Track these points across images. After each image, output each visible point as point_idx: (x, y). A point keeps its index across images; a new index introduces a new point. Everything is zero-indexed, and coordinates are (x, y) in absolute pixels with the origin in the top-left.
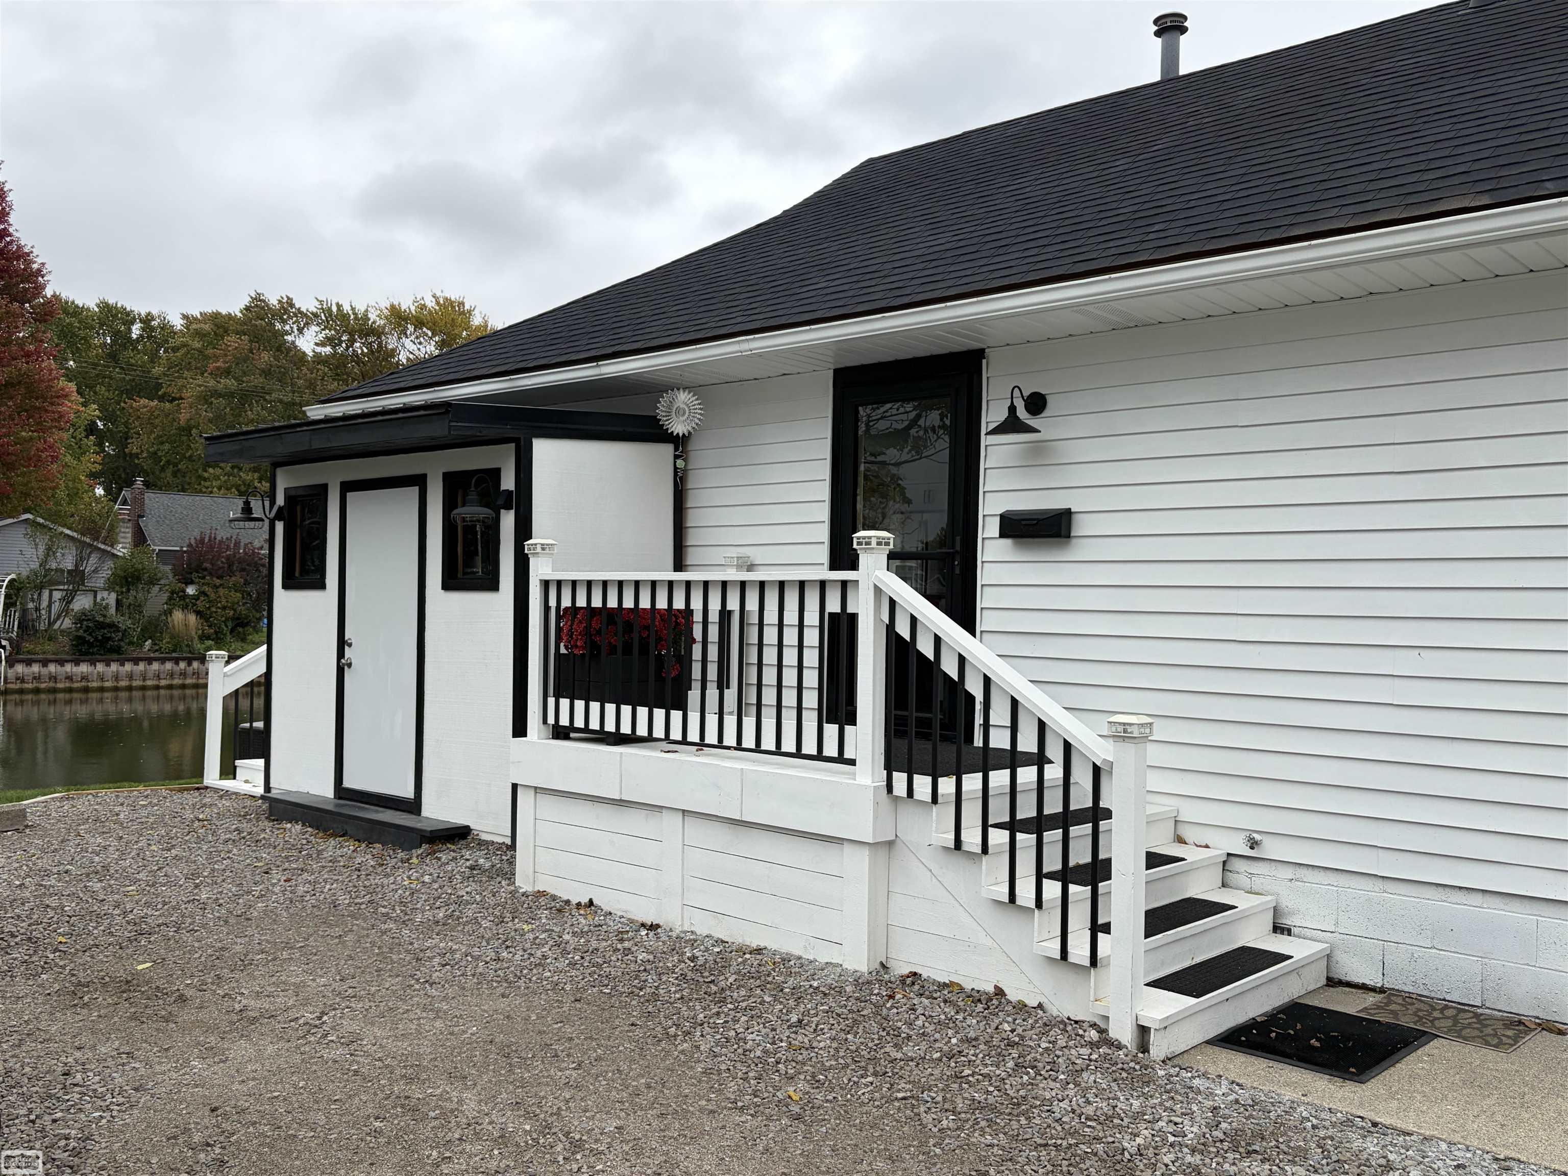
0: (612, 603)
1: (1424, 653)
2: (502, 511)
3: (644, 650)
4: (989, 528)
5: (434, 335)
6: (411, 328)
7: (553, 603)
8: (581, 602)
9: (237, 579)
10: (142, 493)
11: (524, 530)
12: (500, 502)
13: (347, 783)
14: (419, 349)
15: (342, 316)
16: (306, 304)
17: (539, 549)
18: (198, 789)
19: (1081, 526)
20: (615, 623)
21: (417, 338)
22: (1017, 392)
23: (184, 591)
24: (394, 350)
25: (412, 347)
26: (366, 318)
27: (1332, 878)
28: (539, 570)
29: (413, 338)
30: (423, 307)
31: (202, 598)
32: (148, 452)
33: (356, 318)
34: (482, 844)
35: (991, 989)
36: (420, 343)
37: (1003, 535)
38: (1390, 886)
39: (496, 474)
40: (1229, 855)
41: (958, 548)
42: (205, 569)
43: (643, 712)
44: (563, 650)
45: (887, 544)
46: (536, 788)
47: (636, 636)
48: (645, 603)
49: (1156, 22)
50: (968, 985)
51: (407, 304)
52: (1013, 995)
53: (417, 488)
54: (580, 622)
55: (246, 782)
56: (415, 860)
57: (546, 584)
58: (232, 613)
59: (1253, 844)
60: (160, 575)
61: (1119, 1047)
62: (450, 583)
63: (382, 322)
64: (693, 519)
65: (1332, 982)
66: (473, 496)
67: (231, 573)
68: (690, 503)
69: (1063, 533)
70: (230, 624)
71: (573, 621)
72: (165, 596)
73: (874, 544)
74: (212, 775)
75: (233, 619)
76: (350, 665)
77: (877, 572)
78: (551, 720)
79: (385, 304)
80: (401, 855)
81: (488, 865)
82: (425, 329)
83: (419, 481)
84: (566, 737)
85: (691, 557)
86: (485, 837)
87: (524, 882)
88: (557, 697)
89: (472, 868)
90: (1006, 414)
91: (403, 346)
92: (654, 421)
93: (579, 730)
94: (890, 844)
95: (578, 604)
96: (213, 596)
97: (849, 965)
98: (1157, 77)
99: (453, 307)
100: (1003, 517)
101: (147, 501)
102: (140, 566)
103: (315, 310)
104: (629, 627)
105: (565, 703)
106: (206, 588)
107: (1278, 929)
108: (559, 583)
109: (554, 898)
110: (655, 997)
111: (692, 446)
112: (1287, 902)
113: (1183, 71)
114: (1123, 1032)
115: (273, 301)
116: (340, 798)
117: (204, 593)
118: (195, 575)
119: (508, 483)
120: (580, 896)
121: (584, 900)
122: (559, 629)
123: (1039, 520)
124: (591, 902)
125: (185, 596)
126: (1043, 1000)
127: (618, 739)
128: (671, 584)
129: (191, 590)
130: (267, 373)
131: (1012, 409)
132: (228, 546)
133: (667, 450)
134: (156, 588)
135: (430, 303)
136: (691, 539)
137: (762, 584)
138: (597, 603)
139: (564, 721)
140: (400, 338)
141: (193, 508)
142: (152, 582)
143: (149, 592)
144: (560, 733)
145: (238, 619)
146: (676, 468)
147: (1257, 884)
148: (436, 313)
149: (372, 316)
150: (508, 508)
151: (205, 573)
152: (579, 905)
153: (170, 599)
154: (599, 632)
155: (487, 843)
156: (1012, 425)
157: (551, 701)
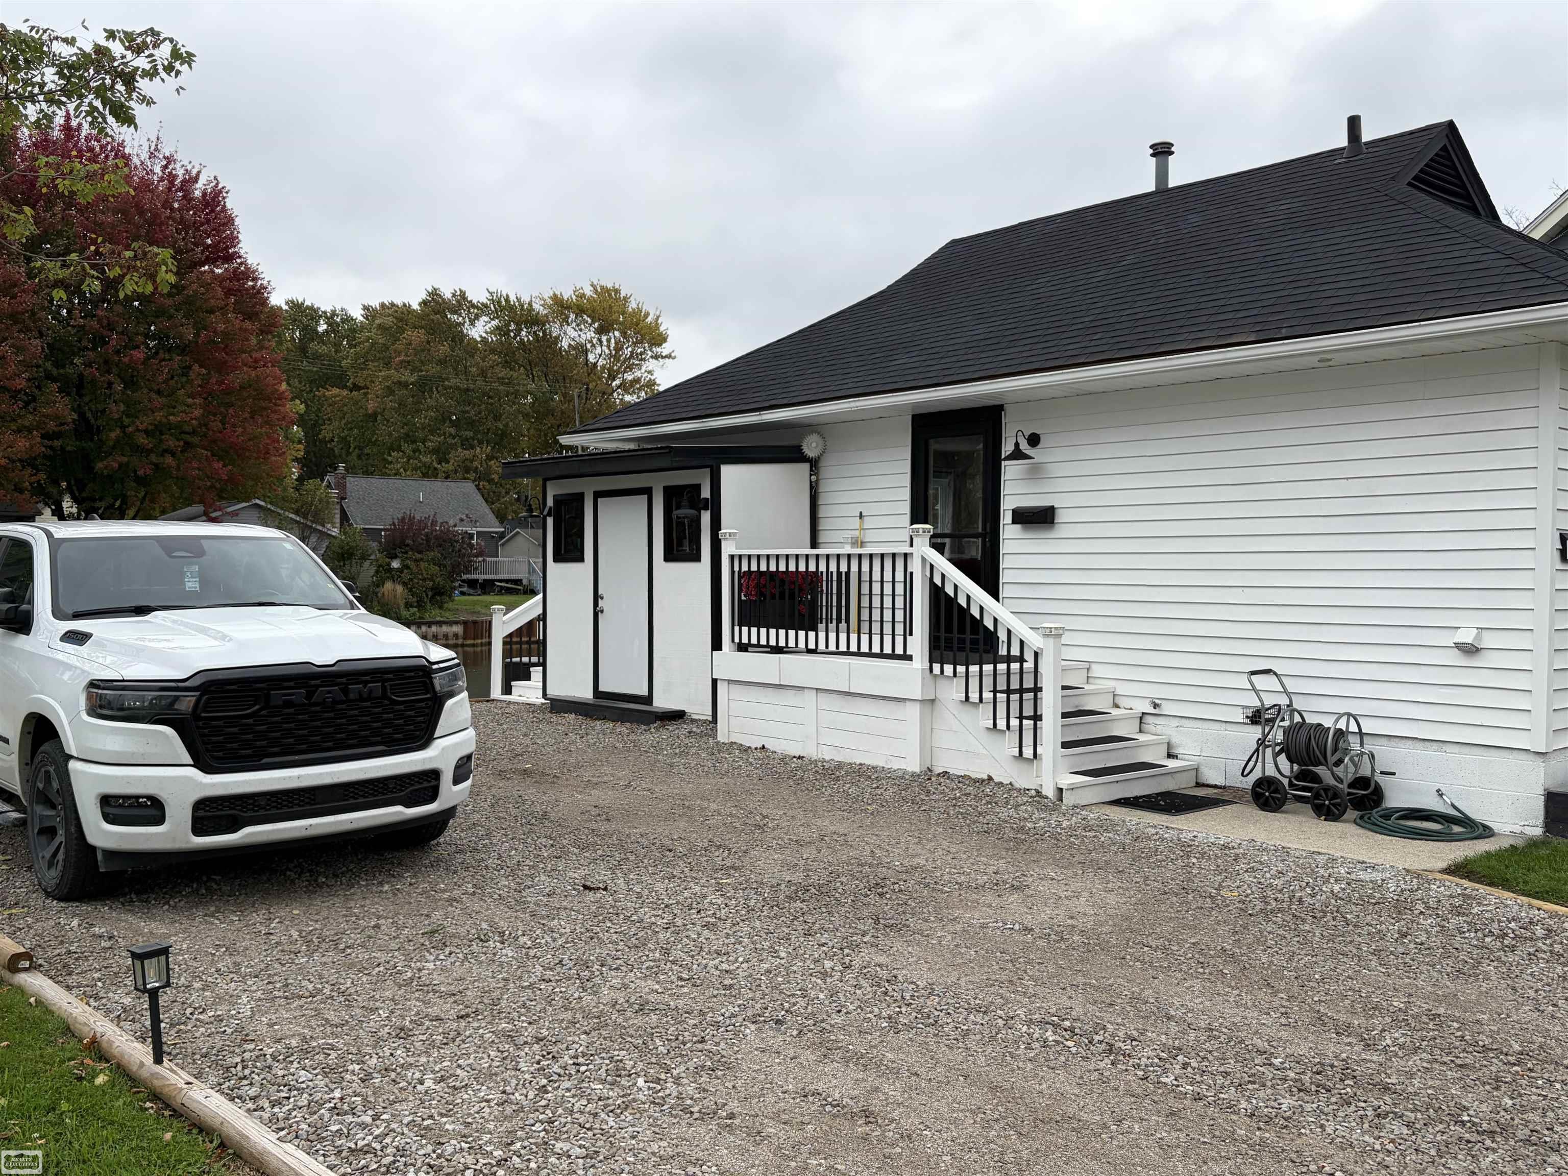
0: (773, 568)
1: (1245, 589)
2: (702, 512)
3: (792, 596)
4: (1006, 518)
5: (593, 322)
6: (572, 316)
7: (736, 569)
8: (754, 568)
9: (435, 554)
10: (344, 478)
11: (716, 524)
12: (701, 506)
13: (602, 688)
14: (579, 336)
15: (510, 308)
16: (477, 296)
17: (728, 536)
18: (488, 701)
19: (1061, 517)
20: (774, 581)
21: (578, 325)
22: (1020, 433)
23: (389, 564)
24: (557, 338)
25: (574, 334)
26: (531, 309)
27: (1199, 724)
28: (728, 549)
29: (574, 325)
30: (583, 296)
31: (406, 571)
32: (339, 437)
33: (522, 309)
34: (693, 721)
35: (986, 777)
36: (581, 330)
37: (1014, 522)
38: (1229, 726)
39: (697, 488)
40: (1143, 713)
41: (988, 530)
42: (408, 545)
43: (792, 633)
44: (743, 598)
45: (929, 532)
46: (729, 681)
47: (786, 587)
48: (792, 568)
49: (1151, 147)
50: (973, 776)
51: (567, 294)
52: (997, 779)
53: (646, 496)
54: (754, 580)
55: (520, 696)
56: (653, 730)
57: (732, 557)
58: (431, 583)
59: (1156, 706)
60: (370, 551)
61: (1047, 798)
62: (670, 556)
63: (545, 312)
64: (822, 512)
65: (1199, 785)
66: (685, 503)
67: (429, 548)
68: (821, 501)
69: (1049, 520)
70: (430, 594)
71: (749, 579)
72: (373, 570)
73: (921, 532)
74: (496, 691)
75: (432, 589)
76: (602, 611)
77: (923, 548)
78: (737, 640)
79: (547, 295)
80: (643, 727)
81: (699, 731)
82: (585, 317)
83: (647, 491)
84: (746, 650)
85: (822, 538)
86: (694, 717)
87: (721, 738)
88: (740, 626)
89: (689, 732)
90: (1013, 448)
91: (565, 333)
92: (799, 449)
93: (754, 646)
94: (933, 701)
95: (752, 569)
96: (415, 569)
97: (910, 769)
98: (1151, 188)
99: (610, 295)
100: (1014, 511)
101: (348, 485)
102: (354, 544)
103: (485, 301)
104: (782, 581)
105: (745, 629)
106: (409, 562)
107: (1170, 756)
108: (740, 557)
109: (741, 745)
110: (802, 779)
111: (822, 464)
112: (1174, 740)
113: (1171, 185)
114: (1049, 792)
115: (448, 295)
116: (597, 698)
117: (407, 567)
118: (398, 550)
119: (706, 493)
120: (756, 743)
121: (760, 746)
122: (740, 585)
123: (1034, 513)
124: (763, 747)
125: (390, 570)
126: (1012, 780)
127: (777, 650)
128: (807, 556)
129: (395, 564)
130: (442, 362)
131: (1017, 445)
132: (426, 524)
133: (806, 466)
134: (367, 563)
135: (588, 291)
136: (823, 525)
137: (871, 556)
138: (763, 568)
139: (745, 640)
140: (562, 325)
141: (387, 490)
142: (364, 557)
143: (361, 566)
144: (742, 648)
145: (437, 588)
146: (811, 482)
147: (1159, 729)
148: (595, 301)
149: (537, 307)
150: (706, 509)
151: (408, 548)
152: (756, 749)
153: (377, 572)
154: (765, 586)
155: (696, 720)
156: (1018, 454)
157: (737, 628)
